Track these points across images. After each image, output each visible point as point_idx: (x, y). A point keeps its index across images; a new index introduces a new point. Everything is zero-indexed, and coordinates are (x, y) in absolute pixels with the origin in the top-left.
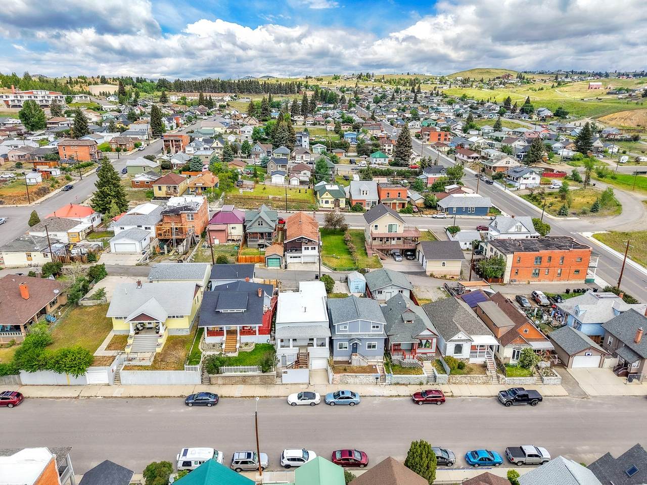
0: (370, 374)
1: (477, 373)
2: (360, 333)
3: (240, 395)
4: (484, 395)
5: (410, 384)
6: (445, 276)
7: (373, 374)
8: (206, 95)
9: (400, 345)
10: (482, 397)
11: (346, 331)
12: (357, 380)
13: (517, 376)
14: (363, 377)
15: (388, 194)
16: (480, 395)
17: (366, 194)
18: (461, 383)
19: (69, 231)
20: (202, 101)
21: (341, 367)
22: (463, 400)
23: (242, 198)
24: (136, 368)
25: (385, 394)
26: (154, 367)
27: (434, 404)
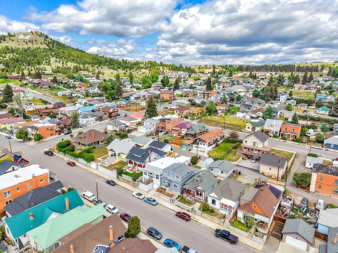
0: (168, 197)
1: (217, 217)
2: (171, 178)
3: (123, 186)
4: (212, 228)
5: (184, 209)
6: (271, 176)
7: (170, 198)
8: (254, 73)
9: (191, 191)
10: (210, 228)
11: (166, 175)
12: (163, 198)
13: (238, 228)
14: (165, 197)
15: (286, 128)
16: (210, 227)
17: (273, 127)
18: (207, 218)
19: (131, 122)
20: (251, 76)
21: (161, 190)
22: (199, 225)
23: (209, 120)
24: (103, 166)
25: (169, 208)
26: (107, 168)
27: (183, 219)
